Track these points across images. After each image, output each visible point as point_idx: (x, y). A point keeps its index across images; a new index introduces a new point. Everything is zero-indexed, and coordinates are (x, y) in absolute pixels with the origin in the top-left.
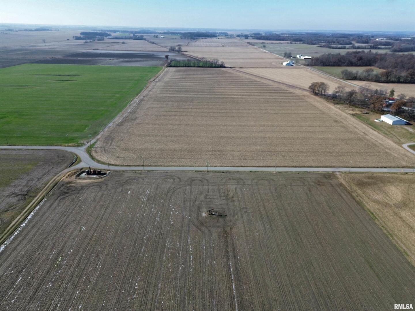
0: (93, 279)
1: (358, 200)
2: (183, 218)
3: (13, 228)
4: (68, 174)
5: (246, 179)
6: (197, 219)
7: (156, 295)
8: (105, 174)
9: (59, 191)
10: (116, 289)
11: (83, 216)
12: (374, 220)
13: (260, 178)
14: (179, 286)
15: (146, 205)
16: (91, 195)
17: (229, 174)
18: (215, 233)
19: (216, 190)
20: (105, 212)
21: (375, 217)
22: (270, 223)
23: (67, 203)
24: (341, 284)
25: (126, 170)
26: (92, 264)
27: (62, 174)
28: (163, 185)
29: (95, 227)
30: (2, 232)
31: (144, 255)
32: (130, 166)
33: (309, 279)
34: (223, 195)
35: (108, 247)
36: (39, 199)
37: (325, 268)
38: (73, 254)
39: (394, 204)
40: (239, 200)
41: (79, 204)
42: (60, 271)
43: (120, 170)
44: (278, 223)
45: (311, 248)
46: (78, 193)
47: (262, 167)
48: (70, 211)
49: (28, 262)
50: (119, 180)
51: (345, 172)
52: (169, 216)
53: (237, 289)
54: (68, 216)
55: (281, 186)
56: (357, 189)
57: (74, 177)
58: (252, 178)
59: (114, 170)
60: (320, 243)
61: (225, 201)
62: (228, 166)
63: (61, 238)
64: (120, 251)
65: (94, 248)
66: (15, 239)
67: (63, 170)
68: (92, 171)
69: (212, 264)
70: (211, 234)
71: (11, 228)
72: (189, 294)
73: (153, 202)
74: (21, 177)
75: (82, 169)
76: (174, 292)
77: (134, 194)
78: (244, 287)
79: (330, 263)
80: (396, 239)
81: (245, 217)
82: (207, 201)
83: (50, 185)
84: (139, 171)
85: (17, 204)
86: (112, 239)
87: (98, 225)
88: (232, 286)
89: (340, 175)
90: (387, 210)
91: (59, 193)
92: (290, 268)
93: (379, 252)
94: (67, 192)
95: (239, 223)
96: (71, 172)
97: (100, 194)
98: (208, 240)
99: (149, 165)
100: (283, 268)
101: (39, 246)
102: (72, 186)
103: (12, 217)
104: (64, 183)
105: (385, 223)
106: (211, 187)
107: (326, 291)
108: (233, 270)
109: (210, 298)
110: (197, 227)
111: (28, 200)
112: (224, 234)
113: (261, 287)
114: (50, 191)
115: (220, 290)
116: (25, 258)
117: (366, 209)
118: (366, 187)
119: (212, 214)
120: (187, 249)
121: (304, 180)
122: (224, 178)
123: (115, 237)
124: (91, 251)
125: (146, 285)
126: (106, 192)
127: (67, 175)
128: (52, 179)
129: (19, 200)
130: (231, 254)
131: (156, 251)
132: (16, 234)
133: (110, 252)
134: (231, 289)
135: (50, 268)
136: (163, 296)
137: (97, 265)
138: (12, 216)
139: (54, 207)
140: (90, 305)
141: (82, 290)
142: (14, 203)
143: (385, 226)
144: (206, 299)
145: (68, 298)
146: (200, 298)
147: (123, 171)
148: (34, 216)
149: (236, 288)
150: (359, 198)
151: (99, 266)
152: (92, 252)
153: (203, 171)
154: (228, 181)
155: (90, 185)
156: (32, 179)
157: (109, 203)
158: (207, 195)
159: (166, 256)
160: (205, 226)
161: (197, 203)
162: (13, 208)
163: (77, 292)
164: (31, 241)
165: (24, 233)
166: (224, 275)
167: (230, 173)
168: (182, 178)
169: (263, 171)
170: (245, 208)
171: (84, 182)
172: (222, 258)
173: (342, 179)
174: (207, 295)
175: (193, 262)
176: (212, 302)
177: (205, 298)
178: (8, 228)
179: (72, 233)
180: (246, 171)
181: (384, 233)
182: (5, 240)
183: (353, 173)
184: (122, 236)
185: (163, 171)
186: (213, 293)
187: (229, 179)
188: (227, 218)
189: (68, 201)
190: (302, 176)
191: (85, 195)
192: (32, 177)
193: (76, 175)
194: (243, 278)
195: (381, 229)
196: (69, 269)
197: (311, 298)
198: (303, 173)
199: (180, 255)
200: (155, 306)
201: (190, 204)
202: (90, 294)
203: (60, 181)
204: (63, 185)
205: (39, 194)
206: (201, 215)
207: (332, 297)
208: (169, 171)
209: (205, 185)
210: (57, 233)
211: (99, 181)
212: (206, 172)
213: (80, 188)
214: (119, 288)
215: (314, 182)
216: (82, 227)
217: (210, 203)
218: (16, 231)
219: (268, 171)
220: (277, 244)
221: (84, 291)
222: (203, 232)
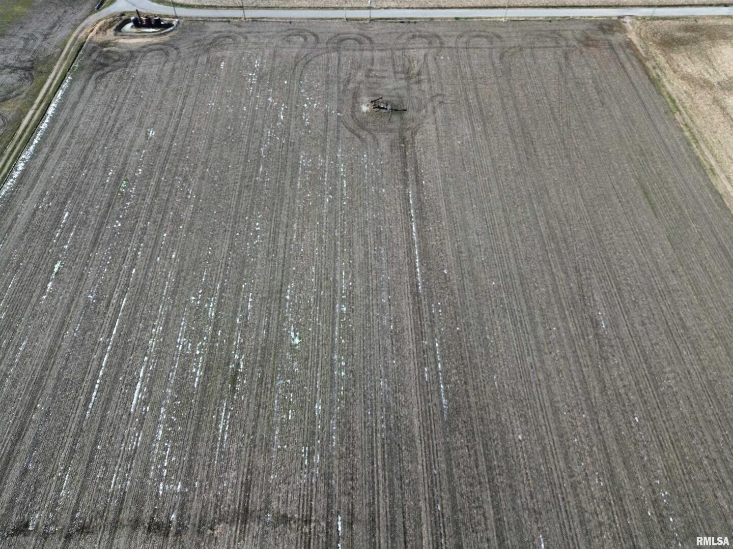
0: (186, 215)
1: (654, 75)
2: (326, 115)
3: (28, 130)
4: (98, 25)
5: (446, 36)
6: (352, 116)
7: (291, 240)
8: (169, 25)
9: (90, 61)
10: (225, 231)
11: (147, 110)
12: (674, 113)
13: (474, 33)
14: (326, 227)
15: (257, 90)
16: (152, 70)
17: (414, 25)
18: (384, 142)
19: (386, 60)
20: (184, 104)
21: (677, 107)
22: (485, 123)
23: (111, 85)
24: (589, 221)
25: (210, 18)
26: (179, 193)
27: (87, 25)
28: (284, 50)
29: (170, 130)
30: (12, 139)
31: (264, 179)
32: (216, 7)
33: (538, 214)
34: (400, 69)
35: (200, 167)
36: (57, 78)
37: (568, 197)
38: (143, 176)
39: (719, 83)
40: (429, 80)
41: (133, 87)
42: (129, 204)
43: (198, 17)
44: (498, 122)
45: (550, 164)
46: (126, 66)
47: (480, 8)
48: (120, 100)
49: (73, 189)
50: (198, 37)
51: (644, 18)
52: (302, 111)
53: (418, 231)
54: (120, 110)
55: (513, 50)
56: (658, 52)
57: (111, 32)
58: (459, 33)
59: (186, 17)
60: (568, 156)
61: (403, 81)
62: (412, 8)
63: (117, 150)
64: (221, 172)
65: (177, 167)
66: (37, 150)
67: (87, 17)
68: (144, 19)
69: (378, 194)
70: (378, 144)
71: (24, 131)
72: (342, 239)
73: (269, 84)
74: (10, 32)
75: (123, 14)
76: (319, 235)
77: (232, 69)
78: (431, 228)
79: (578, 189)
80: (703, 146)
81: (439, 113)
82: (369, 83)
83: (70, 49)
84: (234, 18)
85: (21, 87)
86: (206, 153)
87: (177, 126)
88: (412, 226)
89: (632, 24)
90: (703, 93)
91: (91, 65)
92: (508, 198)
93: (667, 169)
94: (106, 62)
95: (428, 123)
96: (104, 21)
97: (168, 67)
98: (373, 154)
99: (254, 5)
100: (498, 197)
101: (83, 164)
102: (112, 52)
103: (20, 112)
104: (95, 45)
105: (691, 118)
106: (377, 54)
107: (562, 232)
108: (414, 202)
109: (376, 244)
110: (352, 131)
111: (39, 80)
112: (400, 143)
113: (458, 227)
114: (73, 62)
115: (391, 232)
116: (64, 182)
117: (665, 94)
118: (676, 48)
119: (379, 107)
120: (336, 169)
121: (560, 35)
122: (404, 33)
123: (210, 148)
124: (173, 172)
125: (273, 226)
126: (178, 64)
127: (97, 28)
128: (70, 36)
129: (21, 79)
130: (411, 177)
131: (283, 173)
132: (36, 141)
133: (206, 174)
134: (409, 232)
135: (111, 199)
136: (302, 241)
137: (188, 194)
138: (19, 109)
139: (90, 93)
140: (188, 254)
141: (172, 232)
142: (13, 85)
143: (691, 124)
144: (369, 245)
145: (151, 243)
146: (361, 244)
147: (206, 20)
148: (58, 110)
149: (417, 229)
150: (658, 71)
151: (192, 196)
152: (175, 174)
153: (362, 19)
154: (412, 41)
155: (145, 49)
156: (32, 37)
157: (188, 86)
158: (370, 70)
159: (301, 181)
160: (367, 130)
161: (351, 86)
162: (14, 93)
163: (165, 235)
164: (66, 153)
165: (50, 140)
166: (399, 211)
167: (415, 22)
168: (320, 35)
169: (481, 18)
170: (441, 95)
171: (134, 43)
172: (395, 183)
173: (634, 33)
174: (371, 240)
175: (347, 190)
176: (379, 250)
178: (19, 132)
179: (133, 141)
180: (447, 18)
181: (685, 138)
182: (20, 152)
183: (658, 18)
184: (222, 146)
185: (282, 19)
186: (380, 237)
187: (414, 37)
188: (407, 115)
189: (111, 80)
190: (557, 28)
191: (141, 69)
192: (30, 31)
193: (114, 27)
194: (429, 214)
195: (681, 130)
196: (144, 200)
197: (536, 242)
198: (559, 20)
199: (326, 179)
200: (290, 255)
201: (339, 88)
202: (185, 238)
203: (87, 40)
204: (94, 49)
205: (56, 67)
206: (359, 111)
207: (570, 240)
208: (294, 18)
209: (367, 50)
210: (107, 140)
211: (162, 42)
212: (368, 21)
213: (128, 54)
214: (230, 229)
215: (577, 40)
216: (148, 130)
217: (375, 86)
218: (35, 137)
219: (490, 18)
220: (492, 159)
221: (175, 233)
222: (363, 140)
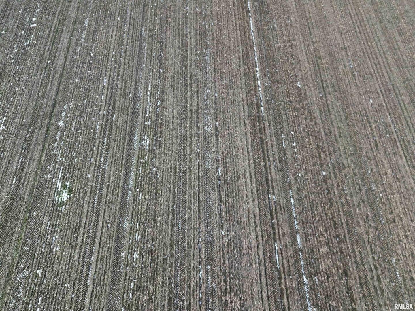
7: (78, 40)
14: (130, 24)
53: (258, 29)
72: (150, 40)
76: (118, 34)
78: (275, 26)
88: (249, 23)
109: (199, 47)
113: (312, 23)
115: (220, 30)
125: (55, 22)
134: (245, 30)
136: (93, 42)
144: (189, 47)
146: (177, 46)
149: (256, 26)
174: (192, 41)
176: (203, 54)
177: (187, 46)
186: (205, 37)
194: (272, 7)
200: (73, 61)
